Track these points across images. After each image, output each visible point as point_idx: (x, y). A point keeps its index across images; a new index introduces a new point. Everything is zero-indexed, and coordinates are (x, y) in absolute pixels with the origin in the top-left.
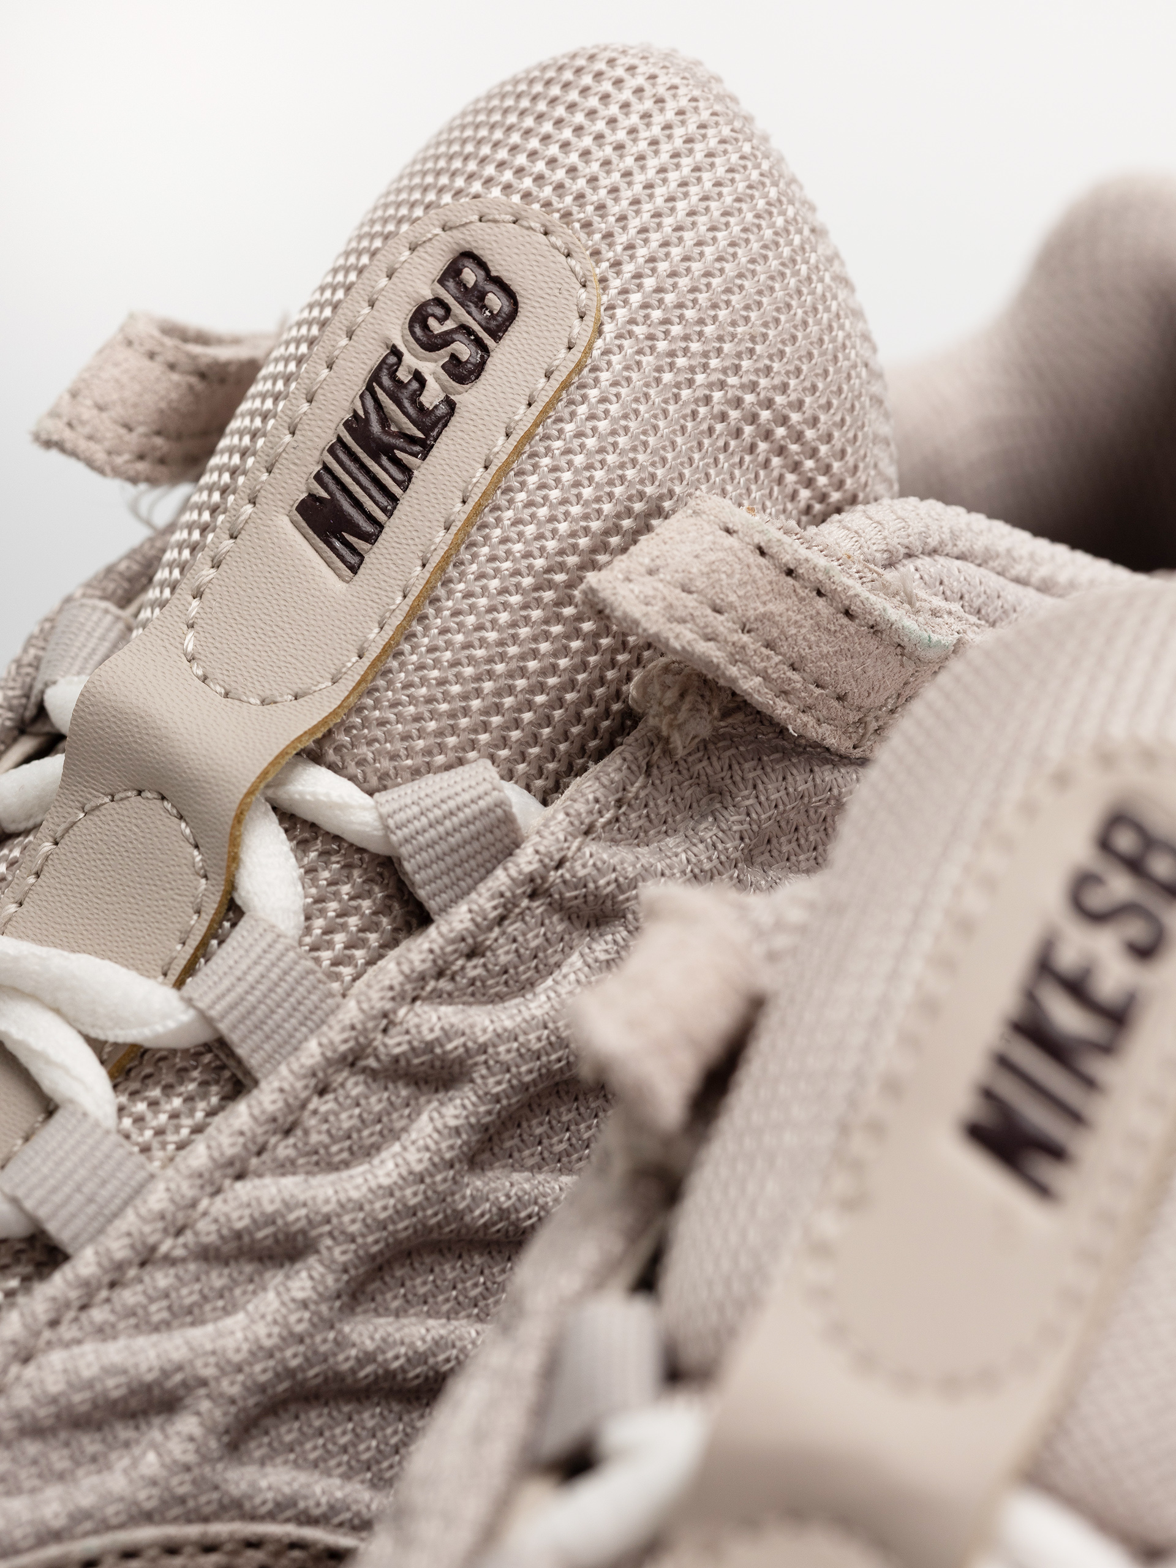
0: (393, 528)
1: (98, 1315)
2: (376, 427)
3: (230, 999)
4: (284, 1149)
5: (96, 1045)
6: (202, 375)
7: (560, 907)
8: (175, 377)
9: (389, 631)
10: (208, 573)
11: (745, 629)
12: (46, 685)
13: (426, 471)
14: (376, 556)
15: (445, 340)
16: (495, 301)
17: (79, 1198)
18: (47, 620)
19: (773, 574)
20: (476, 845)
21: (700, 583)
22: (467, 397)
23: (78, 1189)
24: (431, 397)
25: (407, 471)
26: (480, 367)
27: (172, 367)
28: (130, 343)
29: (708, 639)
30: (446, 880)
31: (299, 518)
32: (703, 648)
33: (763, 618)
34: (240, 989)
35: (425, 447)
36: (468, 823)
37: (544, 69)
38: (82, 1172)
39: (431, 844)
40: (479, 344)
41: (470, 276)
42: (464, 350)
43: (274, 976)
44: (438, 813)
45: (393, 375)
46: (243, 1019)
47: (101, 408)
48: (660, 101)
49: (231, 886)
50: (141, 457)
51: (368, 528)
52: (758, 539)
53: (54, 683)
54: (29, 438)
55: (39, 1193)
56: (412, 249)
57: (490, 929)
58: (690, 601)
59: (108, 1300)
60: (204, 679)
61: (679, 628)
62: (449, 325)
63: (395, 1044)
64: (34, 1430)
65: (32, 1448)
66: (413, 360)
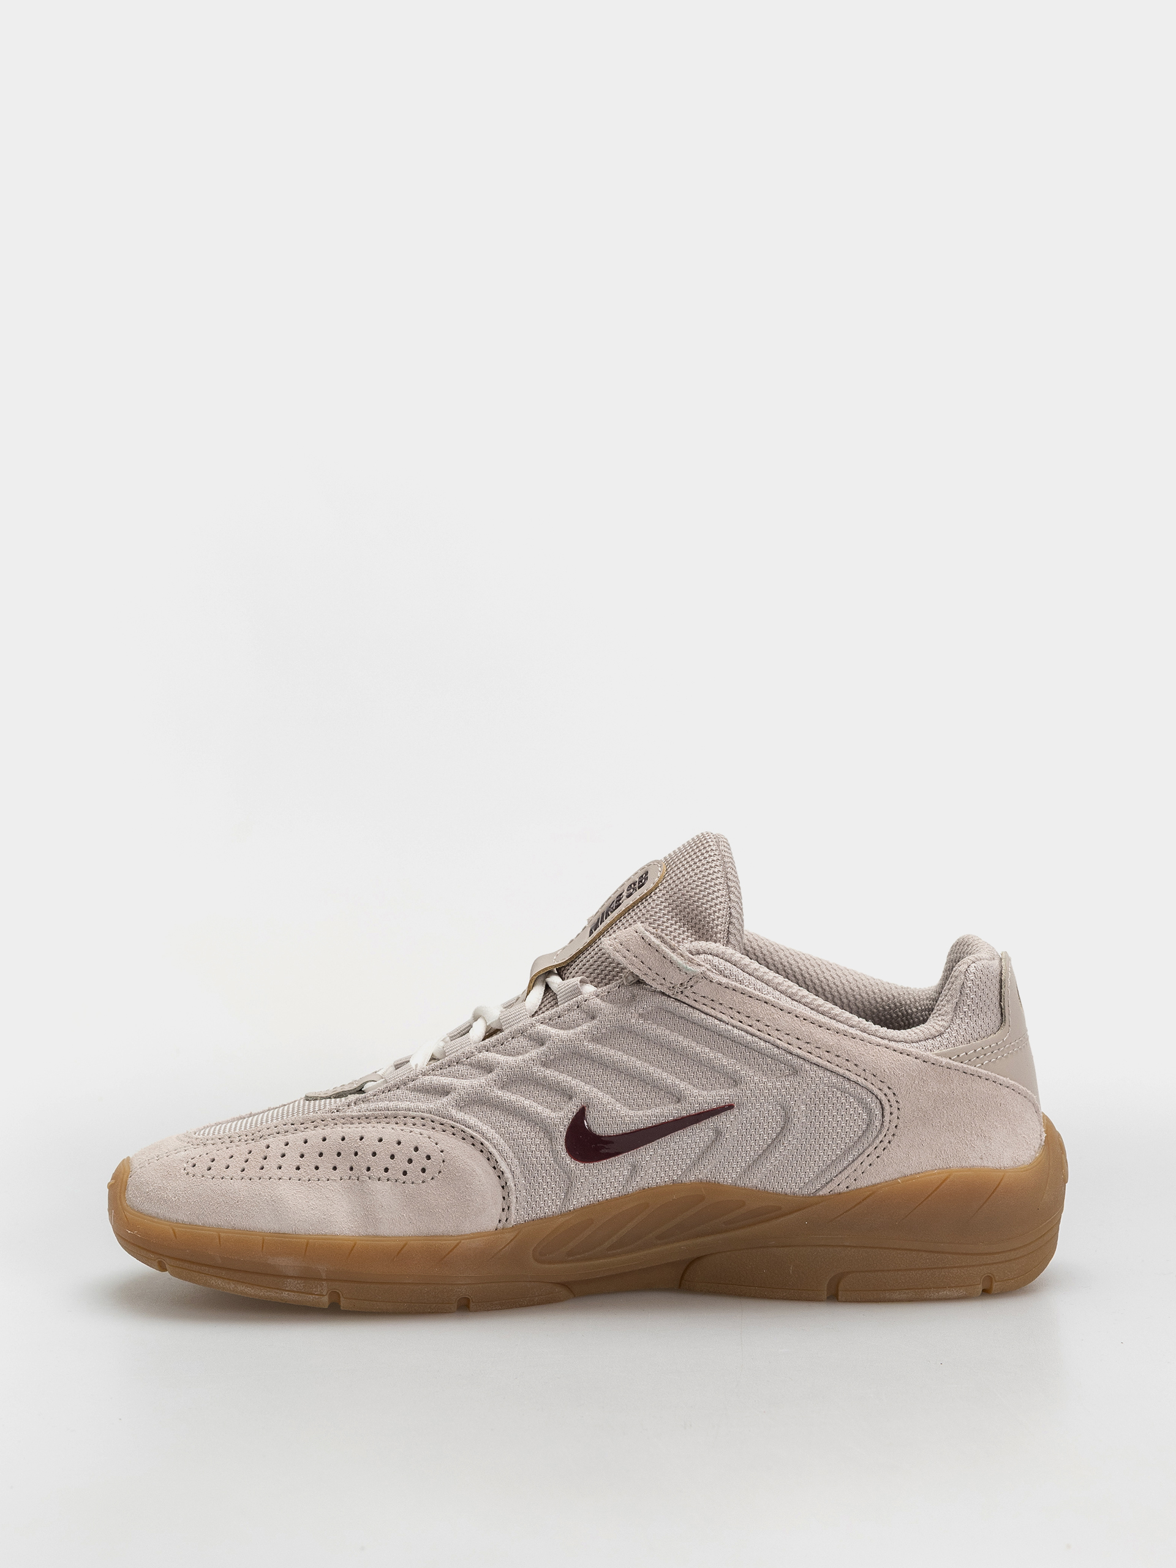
63: (534, 1031)
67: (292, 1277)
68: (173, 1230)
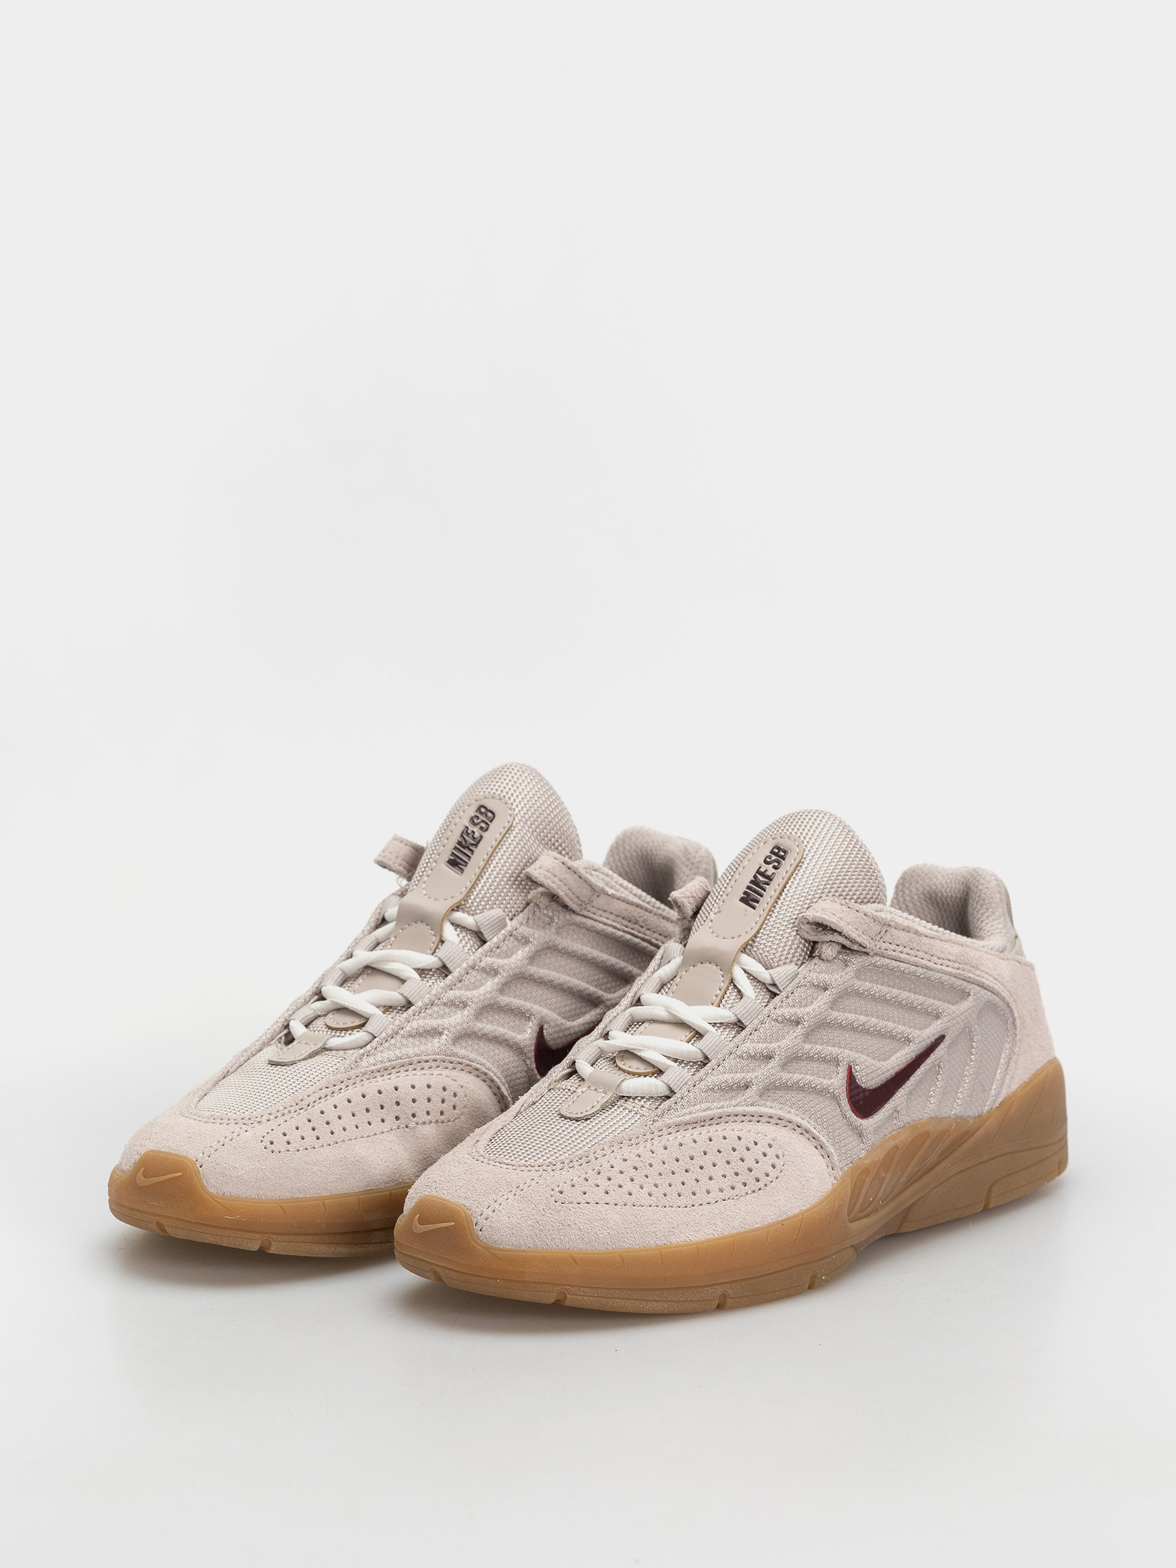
0: (470, 863)
1: (423, 1014)
2: (463, 842)
3: (445, 955)
4: (459, 985)
5: (415, 969)
6: (413, 848)
7: (516, 939)
8: (407, 847)
9: (472, 883)
10: (430, 872)
11: (561, 881)
12: (385, 913)
13: (476, 851)
14: (467, 869)
15: (479, 823)
16: (490, 814)
17: (416, 994)
18: (381, 903)
19: (566, 869)
20: (497, 925)
21: (551, 870)
22: (485, 835)
23: (416, 992)
24: (477, 835)
25: (472, 851)
26: (487, 830)
27: (406, 845)
28: (396, 840)
29: (553, 883)
30: (491, 933)
31: (448, 865)
32: (553, 885)
33: (565, 878)
34: (447, 953)
35: (476, 845)
36: (495, 920)
37: (492, 772)
38: (416, 988)
39: (487, 925)
40: (487, 824)
41: (483, 810)
42: (483, 825)
43: (454, 951)
44: (488, 918)
45: (467, 832)
46: (448, 959)
47: (391, 853)
48: (523, 772)
49: (441, 936)
50: (400, 865)
51: (464, 864)
52: (563, 861)
53: (387, 911)
54: (373, 862)
55: (407, 992)
56: (469, 806)
57: (501, 942)
58: (549, 874)
59: (425, 1012)
60: (429, 898)
61: (547, 880)
62: (479, 821)
63: (483, 964)
64: (411, 1036)
65: (411, 1040)
66: (471, 828)
67: (376, 1230)
68: (280, 1206)
